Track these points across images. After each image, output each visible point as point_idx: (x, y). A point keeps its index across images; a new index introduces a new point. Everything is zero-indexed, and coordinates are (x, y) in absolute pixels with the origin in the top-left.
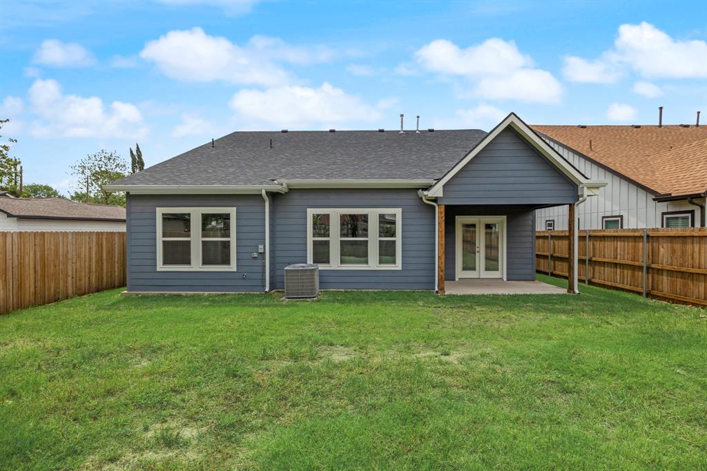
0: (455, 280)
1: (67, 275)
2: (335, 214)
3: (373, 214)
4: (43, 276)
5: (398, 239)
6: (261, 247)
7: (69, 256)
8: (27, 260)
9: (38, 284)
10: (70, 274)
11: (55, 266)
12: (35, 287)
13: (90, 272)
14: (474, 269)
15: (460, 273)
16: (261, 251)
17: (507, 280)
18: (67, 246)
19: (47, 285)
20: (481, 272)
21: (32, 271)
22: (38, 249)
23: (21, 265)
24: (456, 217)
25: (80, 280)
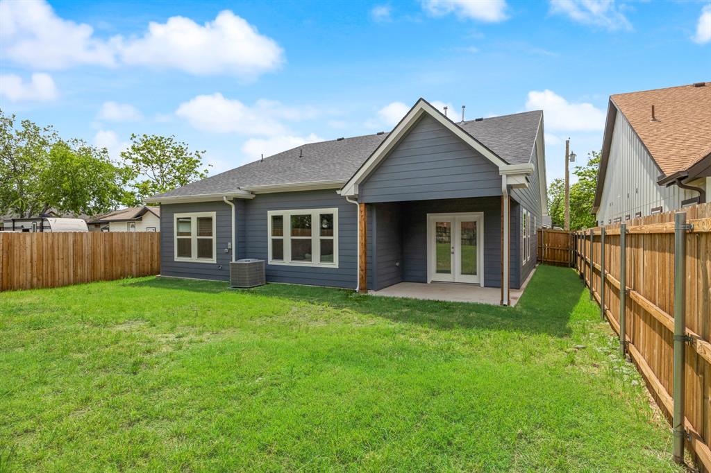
0: (426, 282)
1: (131, 262)
2: (287, 215)
3: (315, 213)
4: (111, 261)
5: (335, 238)
6: (229, 244)
7: (133, 249)
8: (98, 250)
9: (108, 267)
10: (134, 260)
11: (121, 255)
12: (105, 269)
13: (152, 260)
14: (449, 272)
15: (433, 276)
16: (229, 247)
17: (485, 286)
18: (131, 242)
19: (114, 267)
20: (456, 275)
21: (102, 258)
22: (107, 243)
23: (94, 253)
24: (428, 214)
25: (143, 265)
